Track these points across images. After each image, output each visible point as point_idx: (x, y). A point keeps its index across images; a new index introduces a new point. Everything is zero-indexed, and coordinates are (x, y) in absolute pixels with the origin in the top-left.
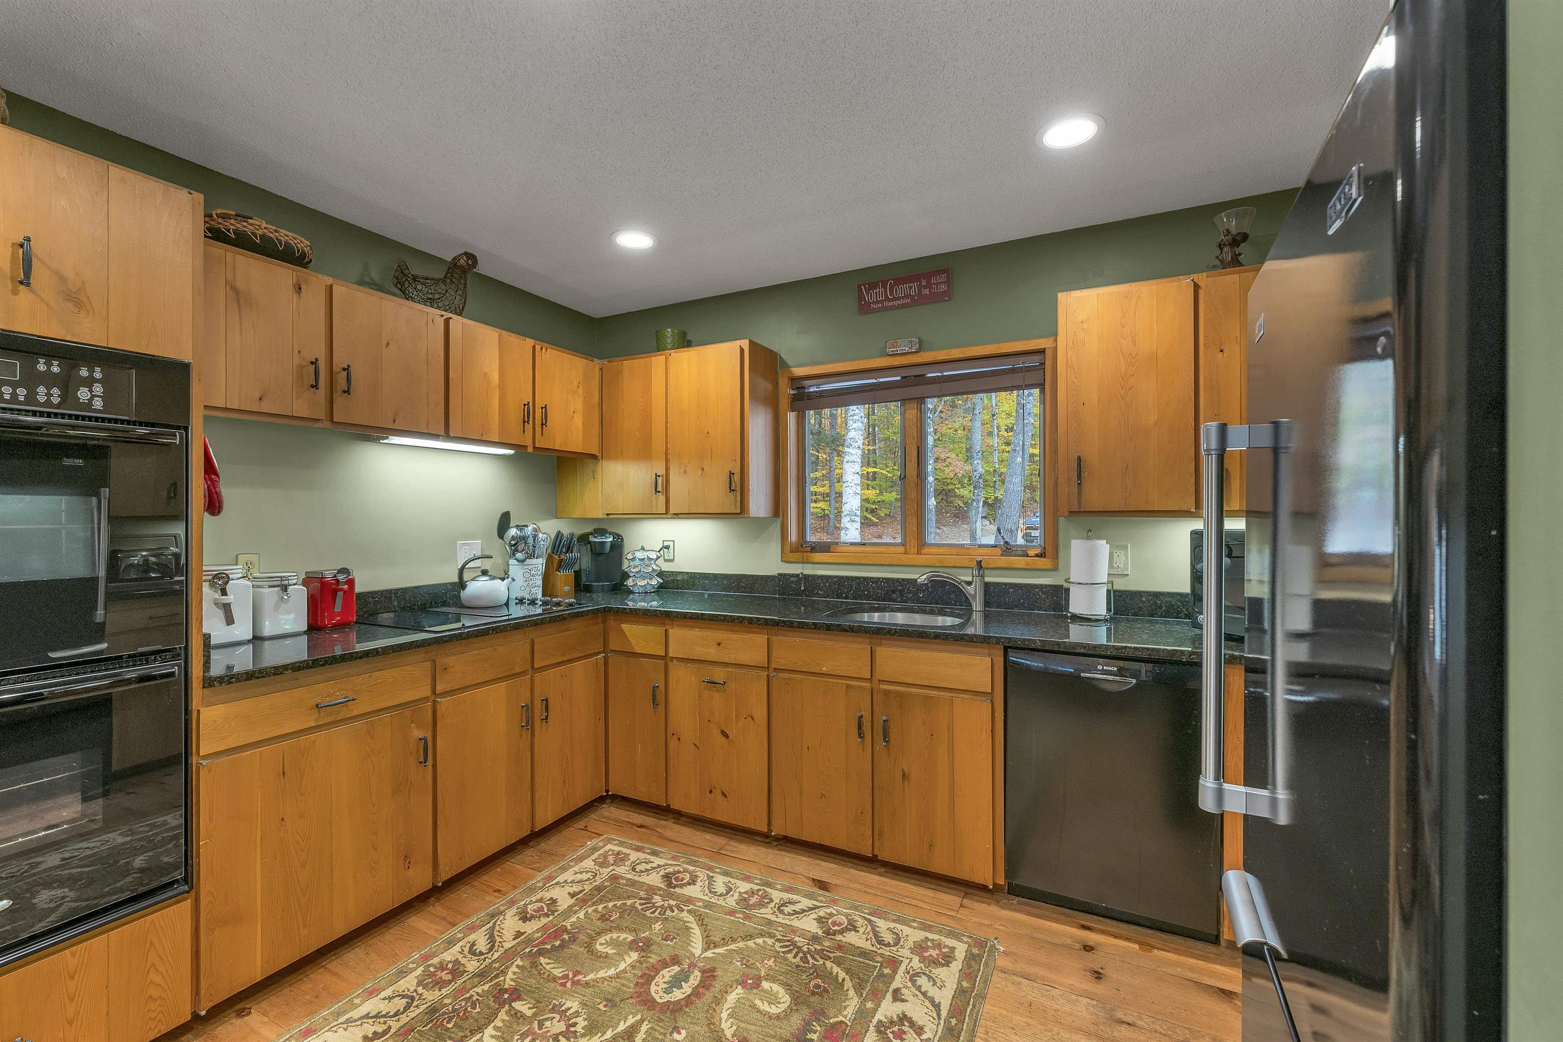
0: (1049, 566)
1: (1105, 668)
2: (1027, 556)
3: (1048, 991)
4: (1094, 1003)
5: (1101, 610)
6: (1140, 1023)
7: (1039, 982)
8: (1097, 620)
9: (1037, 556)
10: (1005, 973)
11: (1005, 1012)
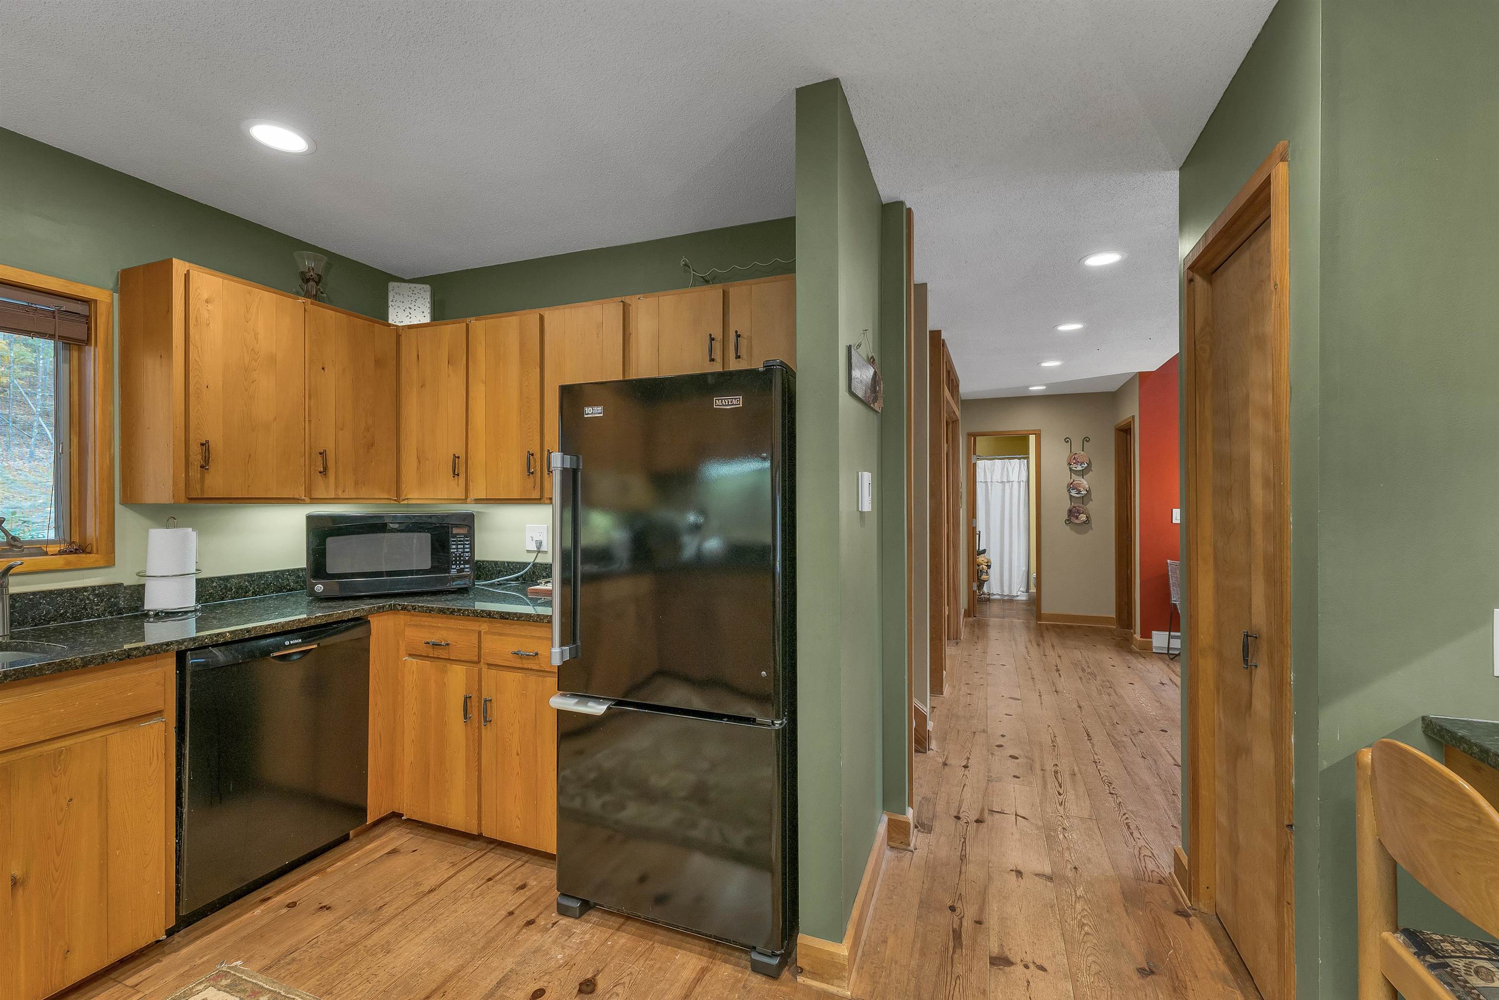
0: (102, 563)
1: (291, 642)
2: (46, 554)
3: (317, 942)
4: (351, 917)
5: (190, 601)
6: (387, 900)
7: (302, 945)
8: (186, 613)
9: (61, 553)
10: (270, 967)
11: (319, 976)
